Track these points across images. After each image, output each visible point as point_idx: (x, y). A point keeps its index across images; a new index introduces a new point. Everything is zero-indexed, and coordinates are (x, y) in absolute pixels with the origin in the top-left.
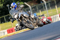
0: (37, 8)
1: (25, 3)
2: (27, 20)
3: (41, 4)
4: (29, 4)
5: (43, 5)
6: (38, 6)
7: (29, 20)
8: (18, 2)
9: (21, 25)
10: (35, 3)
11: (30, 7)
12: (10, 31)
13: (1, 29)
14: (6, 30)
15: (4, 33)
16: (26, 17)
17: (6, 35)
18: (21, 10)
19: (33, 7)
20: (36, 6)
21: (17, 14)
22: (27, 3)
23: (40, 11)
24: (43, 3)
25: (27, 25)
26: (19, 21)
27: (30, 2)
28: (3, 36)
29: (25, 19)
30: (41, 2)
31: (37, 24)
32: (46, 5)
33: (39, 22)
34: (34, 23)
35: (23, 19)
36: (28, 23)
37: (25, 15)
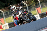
4: (2, 11)
6: (9, 12)
10: (7, 10)
11: (3, 13)
19: (5, 12)
27: (4, 9)
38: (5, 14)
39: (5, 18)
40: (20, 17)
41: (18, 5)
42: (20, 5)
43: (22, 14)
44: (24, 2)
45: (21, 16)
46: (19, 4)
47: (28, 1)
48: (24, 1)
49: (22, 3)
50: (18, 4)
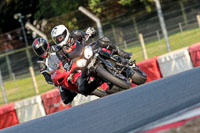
40: (89, 67)
41: (6, 37)
42: (17, 38)
43: (97, 55)
44: (35, 26)
45: (92, 64)
46: (12, 35)
47: (49, 22)
48: (35, 23)
49: (26, 30)
50: (9, 36)
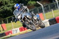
0: (49, 7)
1: (37, 2)
2: (29, 22)
3: (53, 3)
4: (41, 3)
5: (55, 4)
6: (50, 5)
7: (31, 22)
8: (30, 1)
9: (24, 25)
10: (47, 2)
11: (42, 6)
12: (22, 29)
13: (14, 28)
14: (18, 29)
15: (16, 31)
16: (29, 18)
17: (18, 33)
18: (24, 11)
19: (45, 6)
20: (48, 5)
21: (21, 15)
22: (39, 2)
23: (52, 10)
24: (55, 2)
25: (29, 26)
26: (22, 21)
27: (43, 1)
28: (15, 34)
29: (28, 20)
30: (53, 1)
31: (39, 25)
32: (57, 4)
33: (41, 23)
34: (36, 24)
35: (26, 20)
36: (31, 24)
37: (28, 16)
38: (44, 7)
39: (45, 13)
